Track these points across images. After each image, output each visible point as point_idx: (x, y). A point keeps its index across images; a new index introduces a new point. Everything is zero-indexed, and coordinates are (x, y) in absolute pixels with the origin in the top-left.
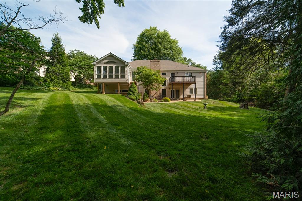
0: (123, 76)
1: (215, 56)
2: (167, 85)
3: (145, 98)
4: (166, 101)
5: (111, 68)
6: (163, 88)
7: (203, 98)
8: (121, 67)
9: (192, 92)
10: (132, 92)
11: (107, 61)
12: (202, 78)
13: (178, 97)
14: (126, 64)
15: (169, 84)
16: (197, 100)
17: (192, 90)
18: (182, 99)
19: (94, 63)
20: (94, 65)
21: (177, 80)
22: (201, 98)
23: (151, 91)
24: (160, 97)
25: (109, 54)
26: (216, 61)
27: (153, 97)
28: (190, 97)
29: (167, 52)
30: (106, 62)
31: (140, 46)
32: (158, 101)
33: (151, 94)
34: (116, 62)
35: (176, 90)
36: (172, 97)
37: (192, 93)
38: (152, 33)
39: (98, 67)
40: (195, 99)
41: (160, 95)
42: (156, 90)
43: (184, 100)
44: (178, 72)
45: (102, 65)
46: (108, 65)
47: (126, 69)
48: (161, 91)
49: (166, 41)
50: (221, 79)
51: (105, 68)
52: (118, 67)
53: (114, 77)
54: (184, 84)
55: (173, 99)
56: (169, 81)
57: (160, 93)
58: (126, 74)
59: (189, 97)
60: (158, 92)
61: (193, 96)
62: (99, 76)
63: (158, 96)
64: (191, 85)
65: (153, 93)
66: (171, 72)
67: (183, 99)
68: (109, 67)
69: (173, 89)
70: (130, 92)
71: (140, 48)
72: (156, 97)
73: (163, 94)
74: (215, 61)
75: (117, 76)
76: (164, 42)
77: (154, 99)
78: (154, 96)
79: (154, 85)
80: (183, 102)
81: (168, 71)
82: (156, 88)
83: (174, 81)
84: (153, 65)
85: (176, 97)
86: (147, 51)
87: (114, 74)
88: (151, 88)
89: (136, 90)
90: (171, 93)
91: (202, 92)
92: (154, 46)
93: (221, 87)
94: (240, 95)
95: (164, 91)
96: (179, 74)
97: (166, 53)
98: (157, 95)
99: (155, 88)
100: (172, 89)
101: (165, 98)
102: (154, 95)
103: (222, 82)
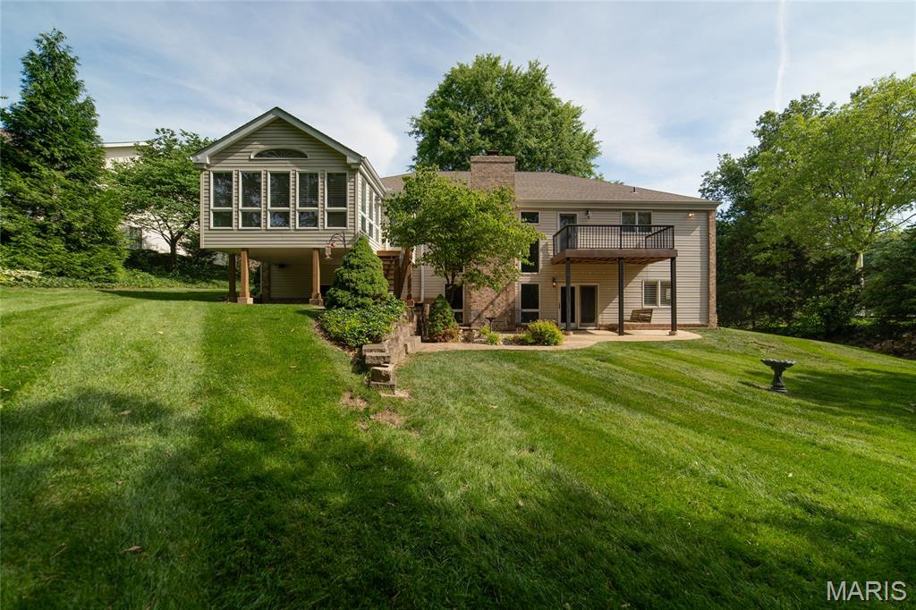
0: (338, 219)
1: (706, 174)
2: (541, 266)
3: (439, 324)
4: (540, 339)
5: (281, 180)
6: (526, 278)
7: (699, 323)
8: (330, 175)
9: (651, 298)
10: (348, 289)
11: (262, 147)
12: (696, 235)
13: (590, 317)
14: (350, 160)
15: (554, 262)
16: (682, 335)
17: (651, 288)
18: (611, 328)
19: (199, 157)
20: (200, 167)
21: (587, 241)
22: (694, 325)
23: (475, 293)
24: (513, 317)
25: (271, 117)
26: (712, 191)
27: (479, 316)
28: (649, 321)
29: (540, 143)
30: (258, 155)
31: (438, 123)
32: (506, 335)
33: (474, 307)
34: (304, 151)
35: (583, 289)
36: (569, 319)
37: (654, 302)
38: (482, 74)
39: (217, 175)
40: (674, 327)
41: (513, 310)
42: (491, 285)
43: (621, 333)
44: (588, 208)
45: (238, 166)
46: (266, 169)
47: (349, 185)
48: (517, 291)
49: (535, 103)
50: (747, 251)
51: (252, 182)
52: (314, 176)
53: (291, 224)
54: (620, 259)
55: (572, 325)
56: (551, 248)
57: (511, 300)
58: (348, 209)
59: (642, 318)
60: (503, 296)
61: (661, 315)
62: (223, 219)
63: (504, 314)
64: (650, 267)
65: (480, 299)
66: (558, 210)
67: (619, 328)
68: (272, 174)
69: (572, 285)
70: (340, 293)
71: (438, 131)
72: (491, 319)
73: (522, 308)
74: (709, 191)
75: (310, 220)
76: (527, 108)
77: (486, 328)
78: (488, 314)
79: (485, 263)
80: (620, 343)
81: (550, 207)
82: (492, 275)
83: (574, 247)
84: (483, 178)
85: (583, 320)
86: (462, 139)
87: (295, 206)
88: (471, 277)
89: (372, 282)
90: (560, 301)
91: (697, 295)
92: (489, 122)
93: (749, 277)
94: (833, 309)
95: (530, 294)
96: (594, 218)
97: (535, 149)
98: (498, 312)
99: (488, 278)
100: (568, 282)
101: (539, 325)
102: (486, 308)
103: (751, 262)
